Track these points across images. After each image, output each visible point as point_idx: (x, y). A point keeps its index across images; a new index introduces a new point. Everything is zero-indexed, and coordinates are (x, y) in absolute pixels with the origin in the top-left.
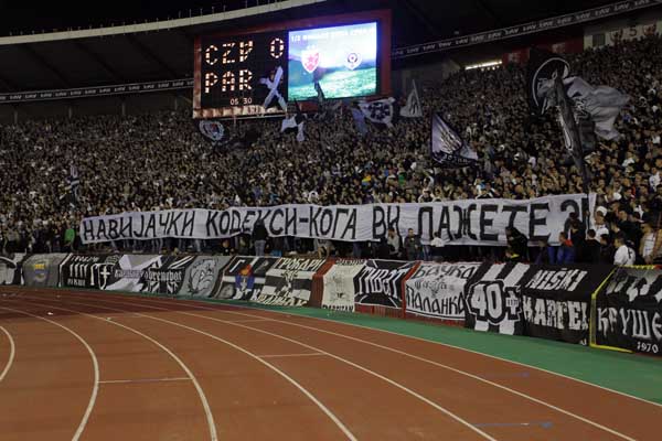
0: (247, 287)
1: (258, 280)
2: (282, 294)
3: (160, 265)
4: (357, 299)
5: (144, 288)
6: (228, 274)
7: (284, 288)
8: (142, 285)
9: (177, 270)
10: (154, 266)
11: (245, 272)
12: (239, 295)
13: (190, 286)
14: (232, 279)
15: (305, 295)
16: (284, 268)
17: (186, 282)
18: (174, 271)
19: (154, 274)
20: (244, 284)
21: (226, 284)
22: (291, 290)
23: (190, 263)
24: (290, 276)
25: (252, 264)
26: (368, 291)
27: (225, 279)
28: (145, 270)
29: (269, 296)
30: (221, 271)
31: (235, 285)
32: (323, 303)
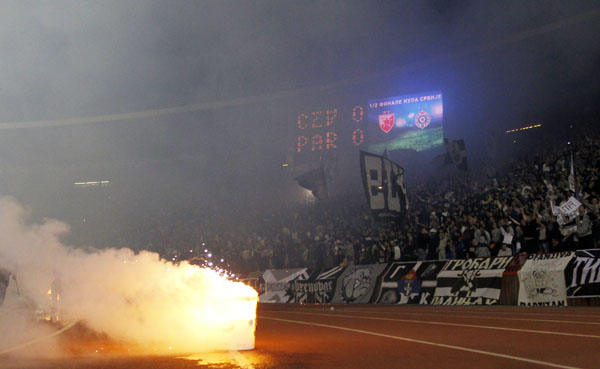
0: (411, 292)
1: (426, 284)
2: (463, 294)
3: (307, 277)
4: (569, 292)
5: (290, 299)
6: (388, 279)
7: (463, 288)
8: (288, 297)
9: (327, 280)
10: (301, 278)
11: (409, 276)
12: (404, 299)
13: (344, 295)
14: (394, 285)
15: (494, 294)
16: (459, 268)
17: (338, 291)
18: (323, 281)
19: (301, 285)
20: (408, 289)
21: (386, 290)
22: (473, 289)
23: (340, 273)
24: (470, 275)
25: (416, 268)
26: (583, 282)
27: (384, 285)
28: (291, 282)
29: (446, 298)
30: (379, 278)
31: (398, 291)
32: (520, 300)
